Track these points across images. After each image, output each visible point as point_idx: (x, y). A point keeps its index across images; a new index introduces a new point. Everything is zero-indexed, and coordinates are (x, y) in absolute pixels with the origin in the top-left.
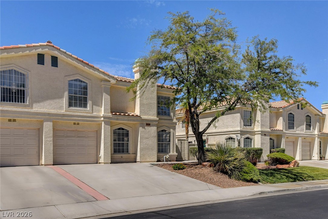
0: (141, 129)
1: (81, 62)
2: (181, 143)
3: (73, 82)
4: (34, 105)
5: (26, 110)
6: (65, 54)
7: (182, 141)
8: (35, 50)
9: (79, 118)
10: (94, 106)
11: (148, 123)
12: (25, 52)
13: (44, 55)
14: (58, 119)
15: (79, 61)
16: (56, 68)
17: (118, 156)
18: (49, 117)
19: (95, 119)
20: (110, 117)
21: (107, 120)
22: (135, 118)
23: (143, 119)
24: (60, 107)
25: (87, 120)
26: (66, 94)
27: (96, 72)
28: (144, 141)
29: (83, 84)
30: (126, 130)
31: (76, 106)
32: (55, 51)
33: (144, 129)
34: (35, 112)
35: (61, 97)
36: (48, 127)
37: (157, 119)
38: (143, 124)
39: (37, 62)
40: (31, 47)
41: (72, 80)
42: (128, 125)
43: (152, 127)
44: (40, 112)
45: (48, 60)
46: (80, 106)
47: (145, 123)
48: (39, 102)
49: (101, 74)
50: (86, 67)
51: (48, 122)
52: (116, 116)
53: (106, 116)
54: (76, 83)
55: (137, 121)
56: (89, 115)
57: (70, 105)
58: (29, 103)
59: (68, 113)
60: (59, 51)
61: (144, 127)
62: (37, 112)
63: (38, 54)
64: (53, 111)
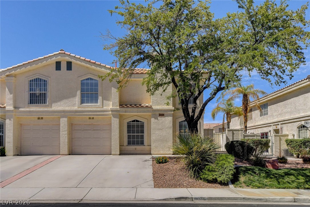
0: (153, 120)
1: (89, 62)
2: (233, 134)
3: (85, 81)
4: (53, 105)
5: (46, 109)
6: (75, 58)
7: (234, 132)
8: (51, 59)
9: (90, 113)
10: (104, 101)
11: (161, 113)
12: (43, 63)
13: (60, 62)
14: (72, 115)
15: (87, 62)
16: (71, 71)
17: (132, 148)
18: (64, 113)
19: (105, 113)
20: (118, 110)
21: (115, 113)
22: (145, 109)
23: (155, 110)
24: (74, 105)
25: (97, 114)
26: (79, 93)
27: (103, 69)
28: (157, 132)
29: (94, 82)
30: (141, 122)
31: (88, 102)
32: (66, 57)
33: (156, 120)
34: (53, 111)
35: (74, 96)
36: (64, 122)
37: (172, 109)
38: (155, 114)
39: (55, 69)
40: (48, 57)
41: (84, 80)
42: (143, 117)
43: (166, 118)
44: (57, 110)
45: (64, 66)
46: (92, 102)
47: (158, 113)
48: (57, 102)
49: (107, 70)
50: (93, 66)
51: (63, 119)
52: (124, 109)
53: (114, 109)
54: (88, 81)
55: (148, 112)
56: (99, 109)
57: (82, 102)
58: (49, 103)
59: (80, 109)
60: (69, 56)
61: (156, 118)
62: (54, 110)
63: (56, 62)
64: (67, 108)
